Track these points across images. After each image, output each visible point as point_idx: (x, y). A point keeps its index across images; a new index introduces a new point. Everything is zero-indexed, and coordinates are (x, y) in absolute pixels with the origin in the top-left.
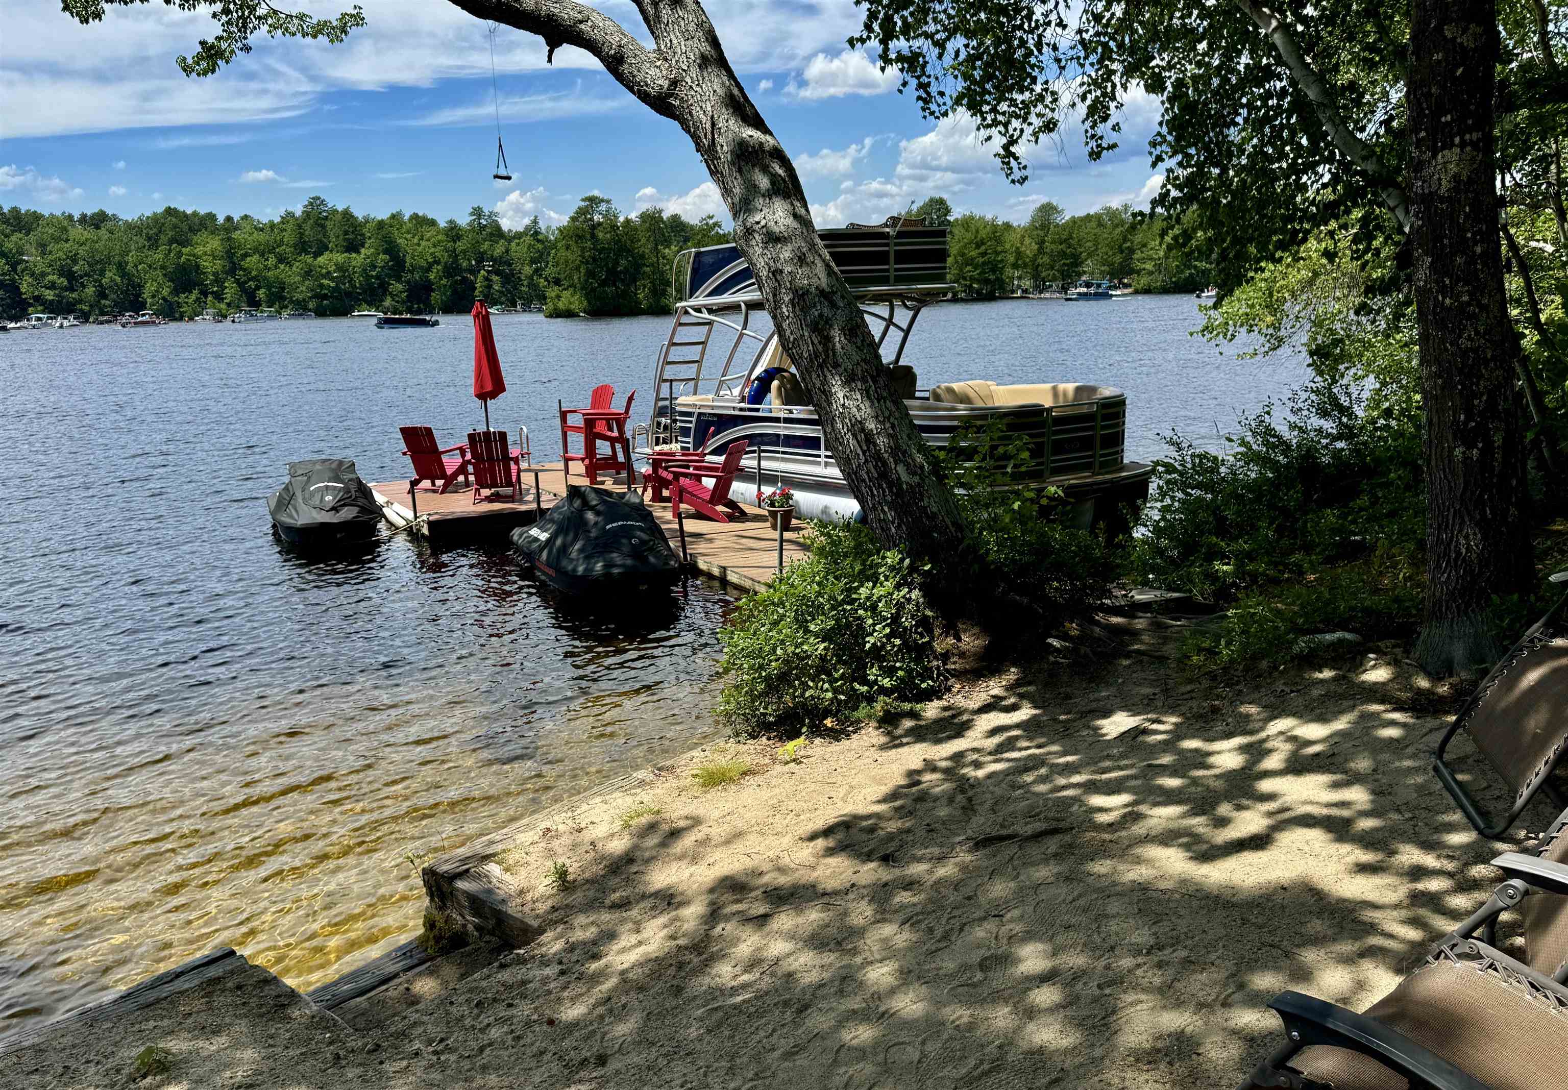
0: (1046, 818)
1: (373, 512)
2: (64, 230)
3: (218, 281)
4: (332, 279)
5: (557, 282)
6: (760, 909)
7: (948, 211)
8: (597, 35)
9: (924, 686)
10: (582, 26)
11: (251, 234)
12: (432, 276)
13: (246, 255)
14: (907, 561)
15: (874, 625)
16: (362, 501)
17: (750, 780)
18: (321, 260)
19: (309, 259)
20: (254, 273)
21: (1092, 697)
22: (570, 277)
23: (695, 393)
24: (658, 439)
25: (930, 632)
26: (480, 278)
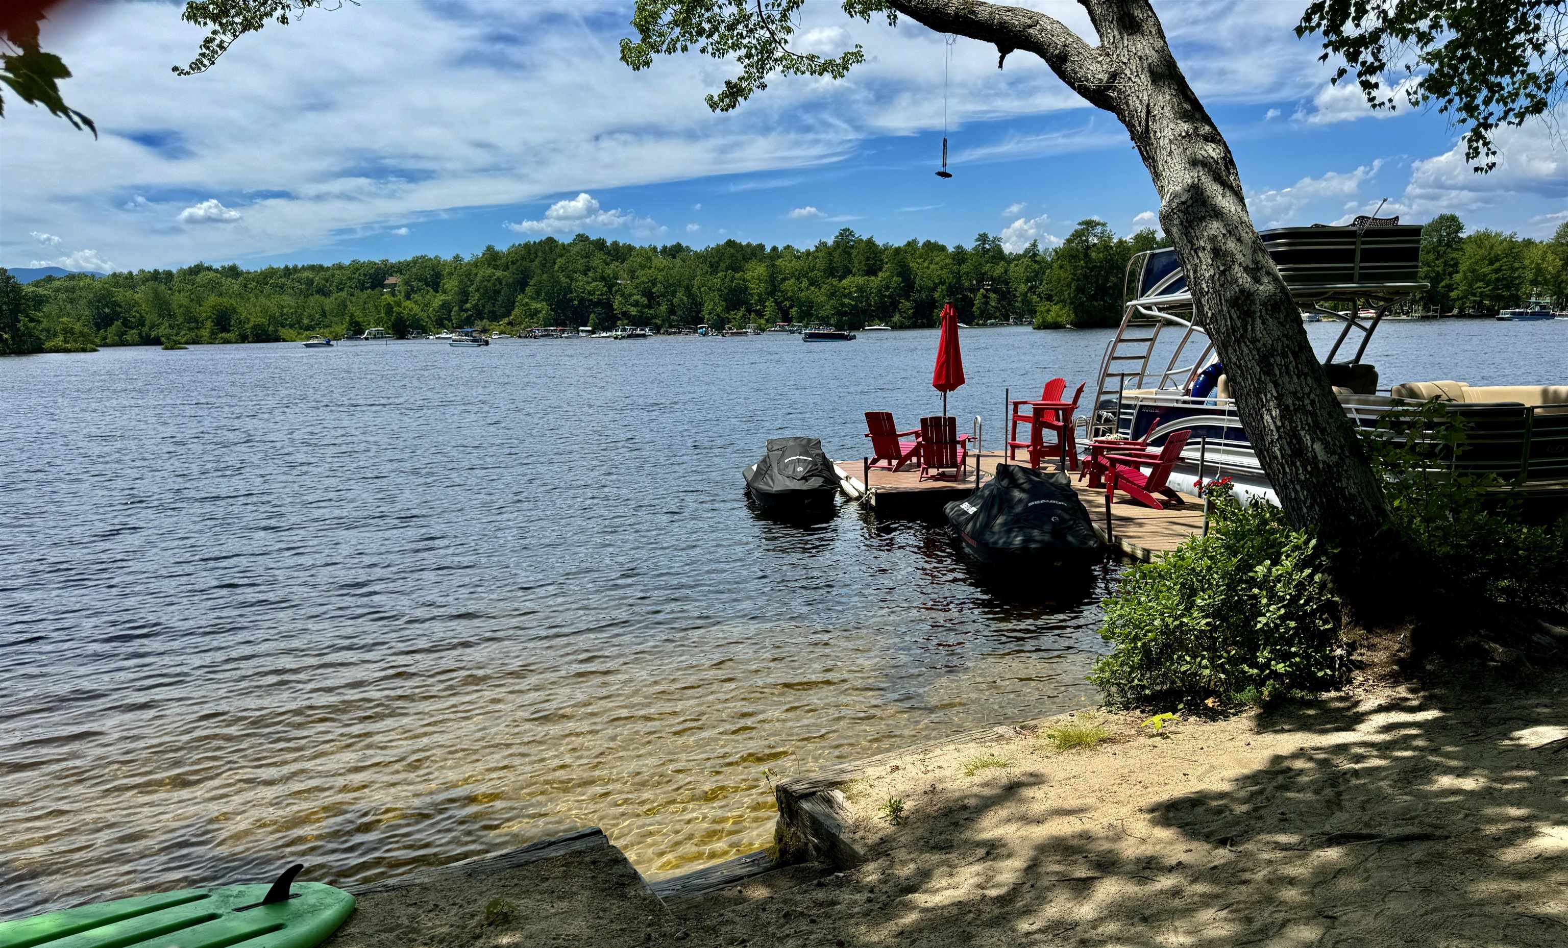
0: (1421, 823)
1: (833, 482)
2: (649, 259)
3: (761, 301)
4: (852, 299)
5: (1049, 298)
6: (1081, 872)
7: (1460, 228)
8: (1044, 37)
9: (1320, 674)
10: (1031, 31)
11: (790, 262)
12: (936, 295)
13: (784, 279)
14: (1313, 542)
15: (1269, 605)
16: (825, 474)
17: (1108, 748)
18: (845, 282)
19: (835, 282)
20: (789, 294)
21: (1516, 703)
22: (1061, 292)
23: (1139, 387)
24: (1097, 431)
25: (1337, 620)
26: (979, 295)
